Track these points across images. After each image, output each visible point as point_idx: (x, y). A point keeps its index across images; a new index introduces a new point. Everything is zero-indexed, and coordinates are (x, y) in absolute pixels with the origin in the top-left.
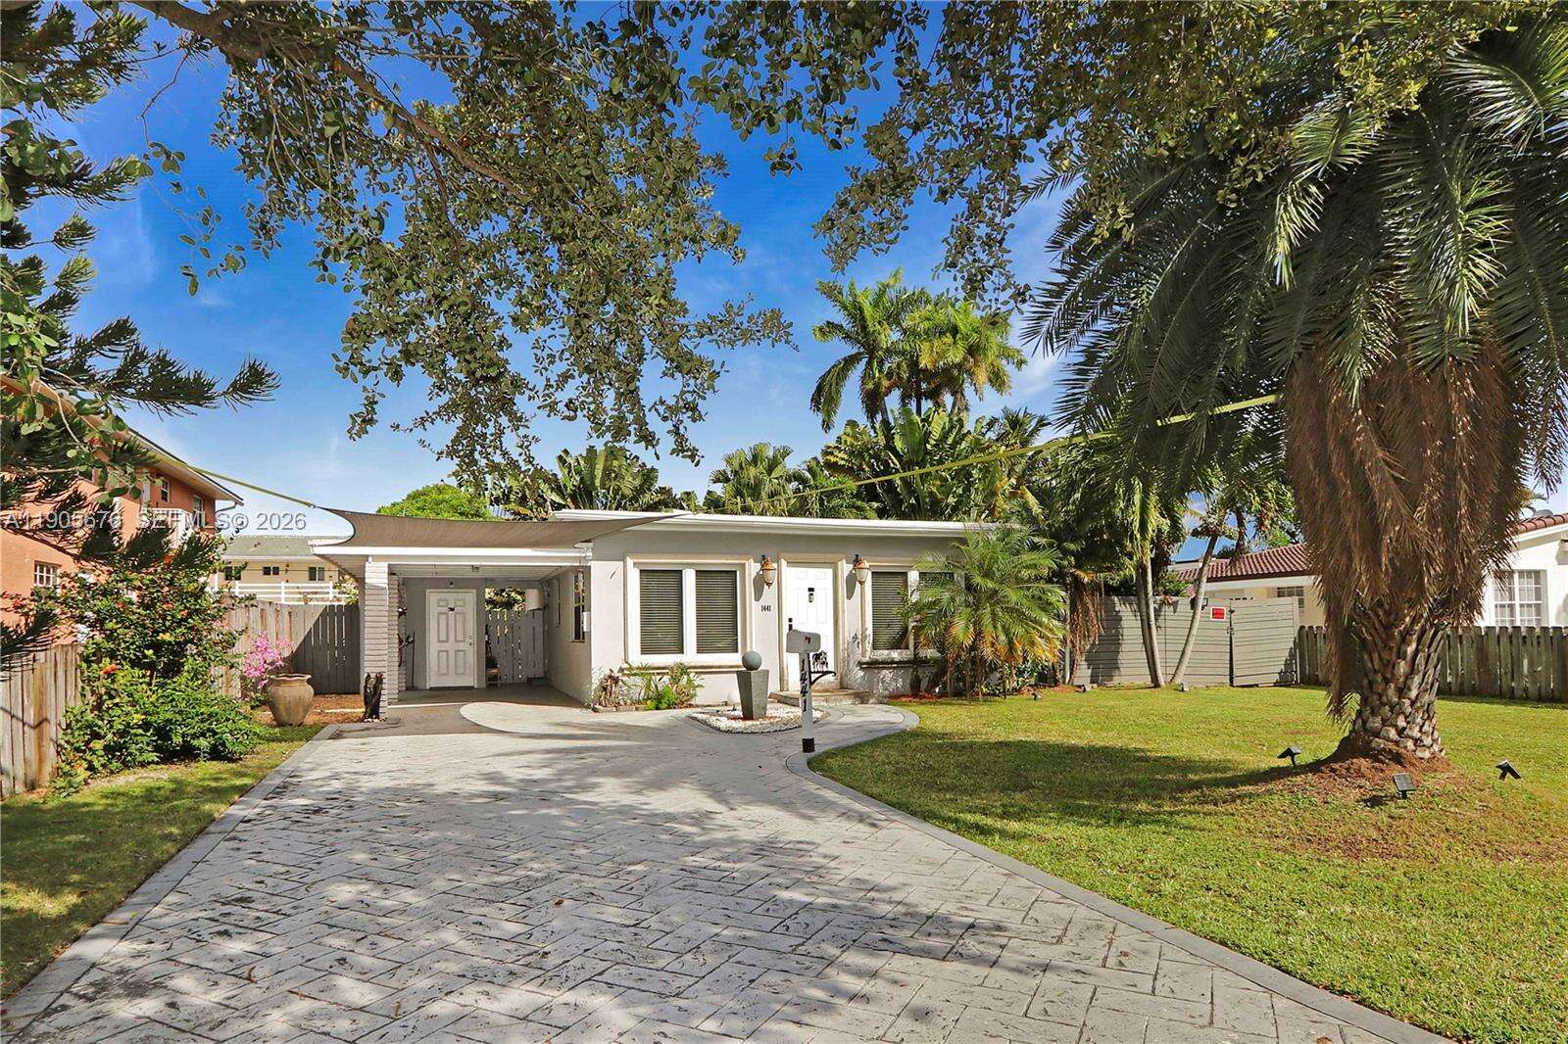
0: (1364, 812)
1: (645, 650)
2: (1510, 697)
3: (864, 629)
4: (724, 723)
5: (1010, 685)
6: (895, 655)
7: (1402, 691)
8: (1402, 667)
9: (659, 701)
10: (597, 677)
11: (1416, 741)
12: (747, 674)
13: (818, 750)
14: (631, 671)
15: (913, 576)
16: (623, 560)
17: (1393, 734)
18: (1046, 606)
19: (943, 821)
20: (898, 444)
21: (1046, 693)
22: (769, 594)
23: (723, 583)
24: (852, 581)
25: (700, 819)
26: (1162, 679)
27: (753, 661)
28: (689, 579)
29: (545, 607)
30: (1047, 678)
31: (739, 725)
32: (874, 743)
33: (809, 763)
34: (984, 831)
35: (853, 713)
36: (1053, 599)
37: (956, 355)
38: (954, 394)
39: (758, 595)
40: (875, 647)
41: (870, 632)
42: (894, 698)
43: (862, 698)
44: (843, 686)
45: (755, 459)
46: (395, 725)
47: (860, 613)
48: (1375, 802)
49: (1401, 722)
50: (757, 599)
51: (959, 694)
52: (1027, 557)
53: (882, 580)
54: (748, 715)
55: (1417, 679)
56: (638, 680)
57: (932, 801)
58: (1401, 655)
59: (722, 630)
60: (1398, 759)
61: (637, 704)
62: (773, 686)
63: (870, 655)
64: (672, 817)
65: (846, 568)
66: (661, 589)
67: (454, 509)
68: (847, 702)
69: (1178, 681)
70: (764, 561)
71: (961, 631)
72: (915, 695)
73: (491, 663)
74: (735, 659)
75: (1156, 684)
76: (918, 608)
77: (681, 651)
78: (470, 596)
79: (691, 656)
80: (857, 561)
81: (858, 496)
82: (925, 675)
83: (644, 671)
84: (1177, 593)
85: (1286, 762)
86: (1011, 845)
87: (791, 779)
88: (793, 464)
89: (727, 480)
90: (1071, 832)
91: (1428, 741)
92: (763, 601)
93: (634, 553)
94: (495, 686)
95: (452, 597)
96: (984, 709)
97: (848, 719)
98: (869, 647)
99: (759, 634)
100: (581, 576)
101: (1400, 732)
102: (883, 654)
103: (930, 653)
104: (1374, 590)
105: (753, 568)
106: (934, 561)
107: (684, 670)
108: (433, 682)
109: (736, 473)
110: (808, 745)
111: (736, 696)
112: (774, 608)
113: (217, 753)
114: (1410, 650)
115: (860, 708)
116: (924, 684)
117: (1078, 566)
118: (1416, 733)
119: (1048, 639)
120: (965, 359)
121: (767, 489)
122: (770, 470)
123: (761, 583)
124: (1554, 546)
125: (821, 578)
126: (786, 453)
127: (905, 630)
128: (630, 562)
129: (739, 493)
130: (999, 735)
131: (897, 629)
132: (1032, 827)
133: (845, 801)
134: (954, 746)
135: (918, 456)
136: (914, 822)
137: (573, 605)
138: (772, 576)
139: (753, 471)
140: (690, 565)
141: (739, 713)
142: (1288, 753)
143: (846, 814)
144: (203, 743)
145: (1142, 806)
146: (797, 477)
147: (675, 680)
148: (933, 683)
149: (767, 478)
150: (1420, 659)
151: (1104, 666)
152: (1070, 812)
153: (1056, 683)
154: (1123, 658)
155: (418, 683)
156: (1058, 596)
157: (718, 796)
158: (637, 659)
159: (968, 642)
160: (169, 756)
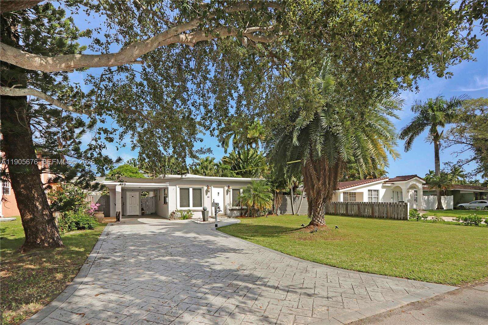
0: (310, 234)
1: (181, 206)
2: (363, 217)
3: (230, 202)
4: (199, 222)
5: (262, 214)
6: (237, 208)
7: (318, 214)
8: (319, 209)
9: (184, 218)
10: (170, 212)
11: (321, 222)
12: (204, 212)
13: (218, 227)
14: (178, 211)
15: (241, 191)
16: (176, 186)
17: (317, 221)
18: (269, 197)
19: (239, 237)
20: (242, 157)
21: (270, 216)
22: (209, 194)
23: (198, 191)
24: (228, 191)
25: (195, 238)
26: (294, 213)
27: (205, 209)
28: (191, 190)
29: (155, 196)
30: (270, 213)
31: (203, 222)
32: (230, 225)
33: (216, 229)
34: (246, 239)
35: (227, 220)
36: (271, 196)
37: (257, 135)
38: (256, 144)
39: (207, 194)
40: (233, 206)
41: (232, 202)
42: (237, 217)
43: (229, 217)
44: (225, 215)
45: (207, 160)
46: (124, 223)
47: (229, 198)
48: (312, 232)
49: (318, 219)
50: (206, 195)
51: (250, 216)
52: (265, 187)
53: (235, 191)
54: (204, 220)
55: (321, 211)
56: (179, 213)
57: (239, 235)
58: (318, 207)
59: (198, 202)
60: (317, 225)
61: (179, 218)
62: (210, 215)
63: (231, 207)
64: (190, 237)
65: (226, 188)
66: (184, 193)
67: (131, 172)
68: (226, 218)
69: (298, 213)
70: (208, 186)
71: (251, 203)
72: (241, 216)
73: (142, 209)
74: (201, 208)
75: (293, 214)
76: (242, 197)
77: (189, 206)
78: (137, 194)
79: (191, 208)
80: (229, 187)
81: (232, 170)
82: (243, 212)
83: (181, 211)
84: (300, 194)
85: (302, 227)
86: (250, 240)
87: (213, 231)
88: (215, 161)
89: (200, 165)
90: (262, 239)
91: (322, 222)
92: (208, 195)
93: (178, 184)
94: (143, 215)
95: (133, 193)
96: (255, 219)
97: (226, 221)
98: (231, 206)
99: (207, 203)
100: (166, 190)
101: (318, 221)
102: (235, 207)
103: (245, 207)
104: (314, 196)
105: (205, 188)
106: (246, 187)
107: (190, 211)
108: (128, 214)
109: (201, 163)
110: (216, 226)
111: (202, 217)
112: (210, 197)
113: (90, 228)
114: (320, 206)
115: (229, 219)
116: (243, 214)
117: (276, 189)
118: (320, 221)
119: (269, 204)
120: (259, 136)
121: (209, 168)
122: (210, 163)
123: (207, 191)
124: (381, 184)
125: (221, 190)
126: (214, 159)
127: (240, 202)
128: (177, 186)
129: (202, 168)
130: (256, 224)
131: (237, 202)
132: (255, 238)
133: (222, 235)
134: (247, 226)
135: (246, 161)
136: (234, 237)
137: (163, 196)
138: (210, 190)
139: (206, 163)
140: (191, 187)
141: (202, 220)
142: (303, 225)
143: (222, 237)
144: (86, 226)
145: (276, 235)
146: (217, 165)
147: (188, 213)
148: (245, 214)
149: (209, 165)
150: (321, 208)
151: (283, 210)
152: (264, 236)
153: (272, 214)
154: (287, 208)
155: (125, 214)
156: (271, 195)
157: (198, 234)
158: (179, 208)
159: (252, 205)
160: (79, 229)
